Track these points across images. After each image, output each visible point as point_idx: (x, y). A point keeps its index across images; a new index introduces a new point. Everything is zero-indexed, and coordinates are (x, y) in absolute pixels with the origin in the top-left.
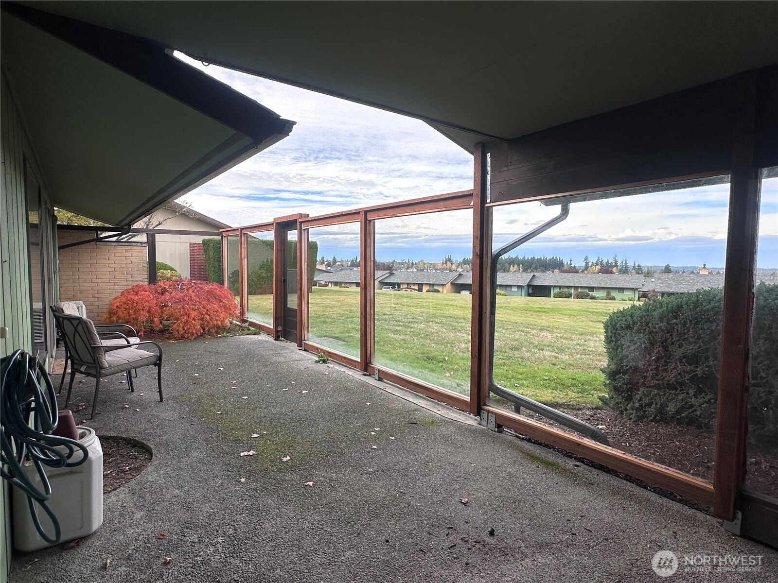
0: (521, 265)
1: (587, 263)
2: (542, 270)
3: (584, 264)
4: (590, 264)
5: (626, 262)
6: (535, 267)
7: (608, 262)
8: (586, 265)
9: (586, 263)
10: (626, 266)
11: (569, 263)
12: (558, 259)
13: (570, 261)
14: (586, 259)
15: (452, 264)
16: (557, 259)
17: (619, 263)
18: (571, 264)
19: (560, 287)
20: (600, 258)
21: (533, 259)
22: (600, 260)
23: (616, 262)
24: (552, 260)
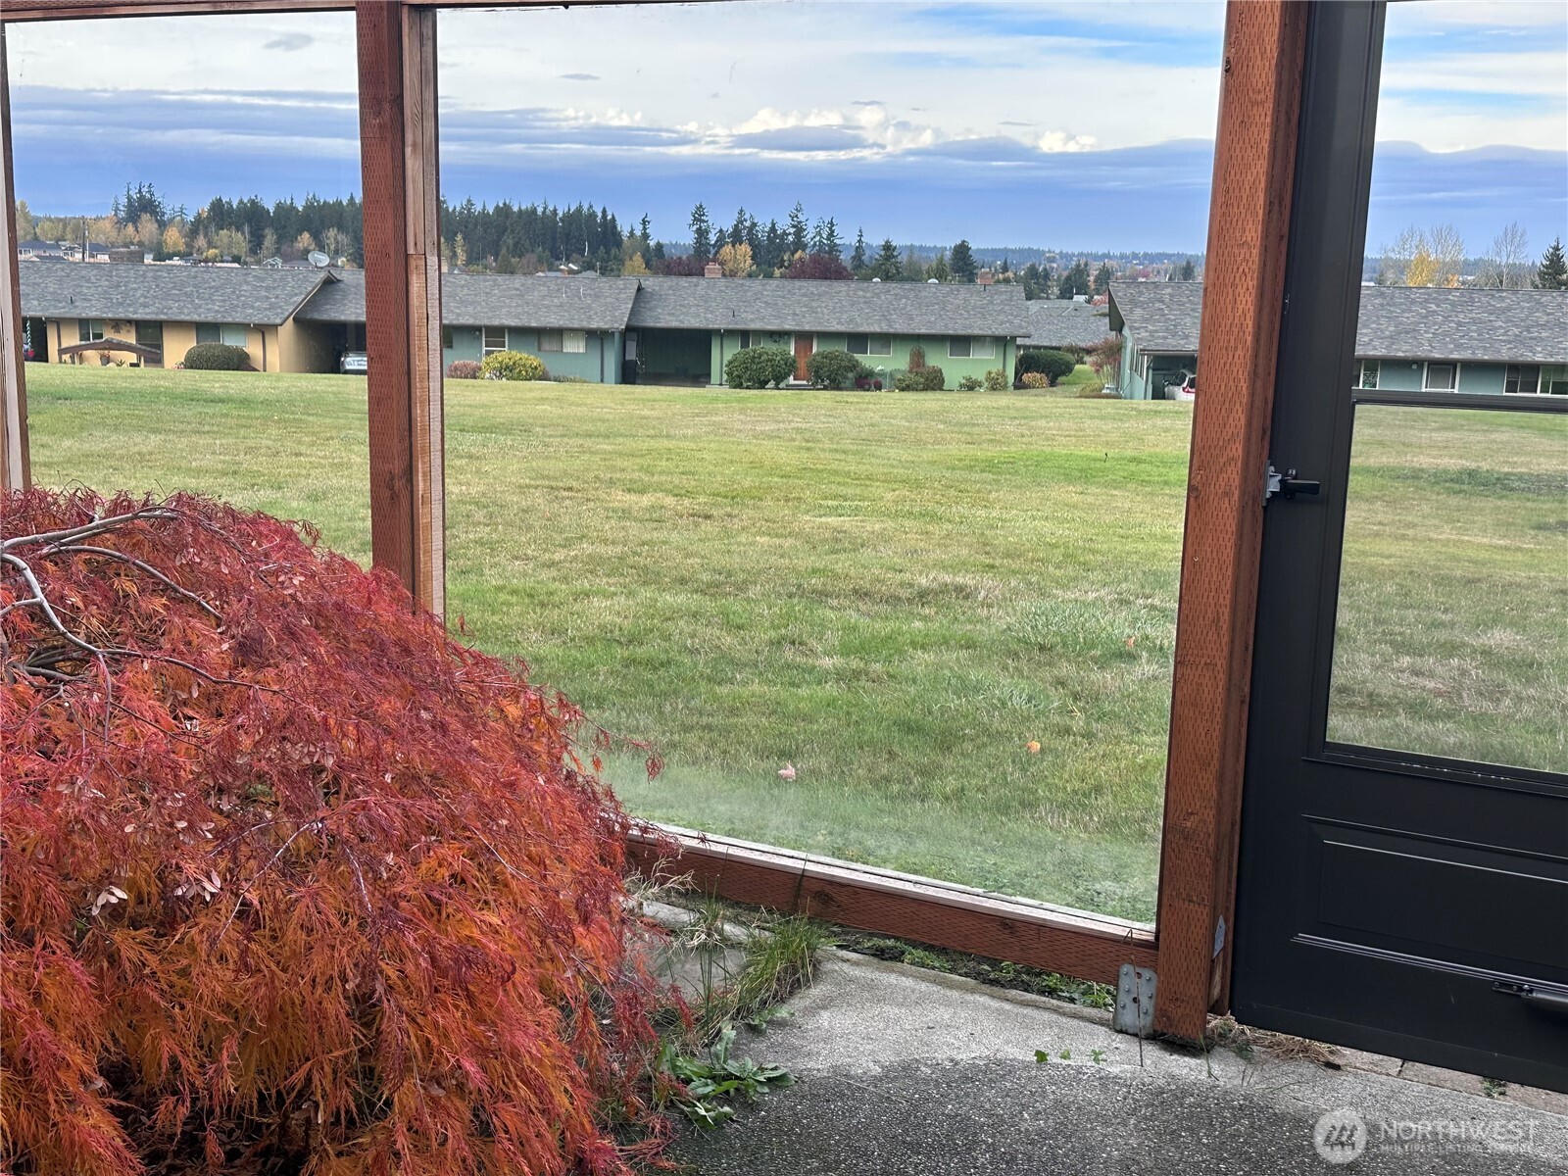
0: (459, 237)
1: (702, 234)
2: (540, 261)
3: (688, 238)
4: (713, 238)
5: (831, 234)
6: (516, 245)
7: (773, 229)
8: (698, 241)
9: (699, 231)
10: (833, 248)
11: (638, 233)
12: (600, 215)
13: (644, 222)
14: (699, 216)
15: (162, 225)
16: (593, 215)
17: (809, 235)
18: (645, 236)
19: (745, 336)
20: (747, 216)
21: (504, 211)
22: (748, 224)
23: (799, 231)
24: (574, 218)
